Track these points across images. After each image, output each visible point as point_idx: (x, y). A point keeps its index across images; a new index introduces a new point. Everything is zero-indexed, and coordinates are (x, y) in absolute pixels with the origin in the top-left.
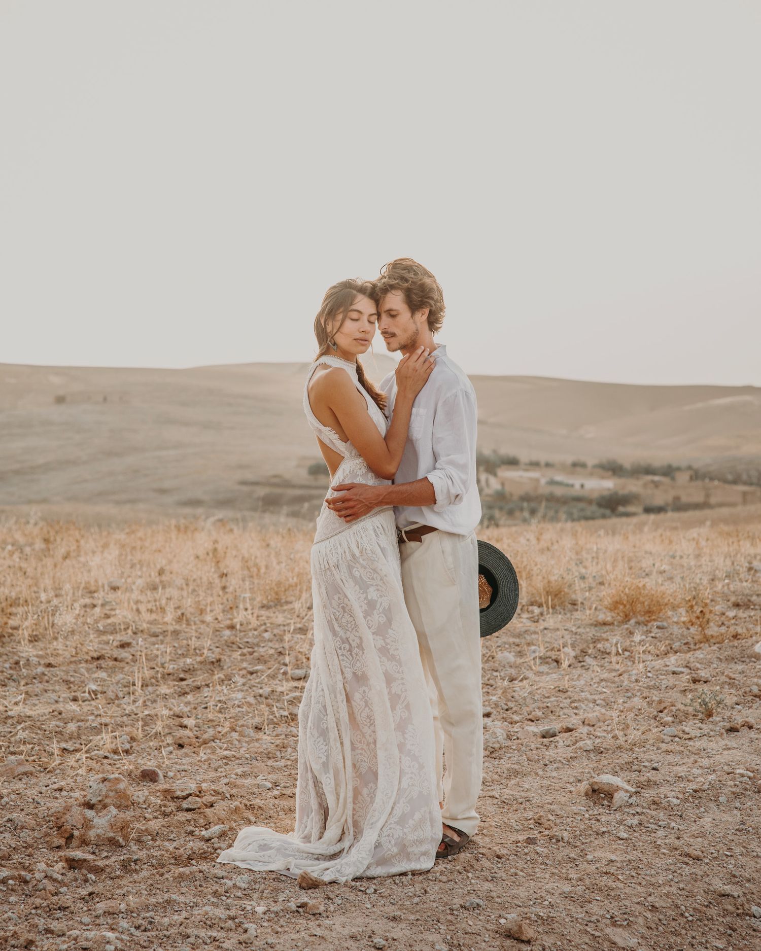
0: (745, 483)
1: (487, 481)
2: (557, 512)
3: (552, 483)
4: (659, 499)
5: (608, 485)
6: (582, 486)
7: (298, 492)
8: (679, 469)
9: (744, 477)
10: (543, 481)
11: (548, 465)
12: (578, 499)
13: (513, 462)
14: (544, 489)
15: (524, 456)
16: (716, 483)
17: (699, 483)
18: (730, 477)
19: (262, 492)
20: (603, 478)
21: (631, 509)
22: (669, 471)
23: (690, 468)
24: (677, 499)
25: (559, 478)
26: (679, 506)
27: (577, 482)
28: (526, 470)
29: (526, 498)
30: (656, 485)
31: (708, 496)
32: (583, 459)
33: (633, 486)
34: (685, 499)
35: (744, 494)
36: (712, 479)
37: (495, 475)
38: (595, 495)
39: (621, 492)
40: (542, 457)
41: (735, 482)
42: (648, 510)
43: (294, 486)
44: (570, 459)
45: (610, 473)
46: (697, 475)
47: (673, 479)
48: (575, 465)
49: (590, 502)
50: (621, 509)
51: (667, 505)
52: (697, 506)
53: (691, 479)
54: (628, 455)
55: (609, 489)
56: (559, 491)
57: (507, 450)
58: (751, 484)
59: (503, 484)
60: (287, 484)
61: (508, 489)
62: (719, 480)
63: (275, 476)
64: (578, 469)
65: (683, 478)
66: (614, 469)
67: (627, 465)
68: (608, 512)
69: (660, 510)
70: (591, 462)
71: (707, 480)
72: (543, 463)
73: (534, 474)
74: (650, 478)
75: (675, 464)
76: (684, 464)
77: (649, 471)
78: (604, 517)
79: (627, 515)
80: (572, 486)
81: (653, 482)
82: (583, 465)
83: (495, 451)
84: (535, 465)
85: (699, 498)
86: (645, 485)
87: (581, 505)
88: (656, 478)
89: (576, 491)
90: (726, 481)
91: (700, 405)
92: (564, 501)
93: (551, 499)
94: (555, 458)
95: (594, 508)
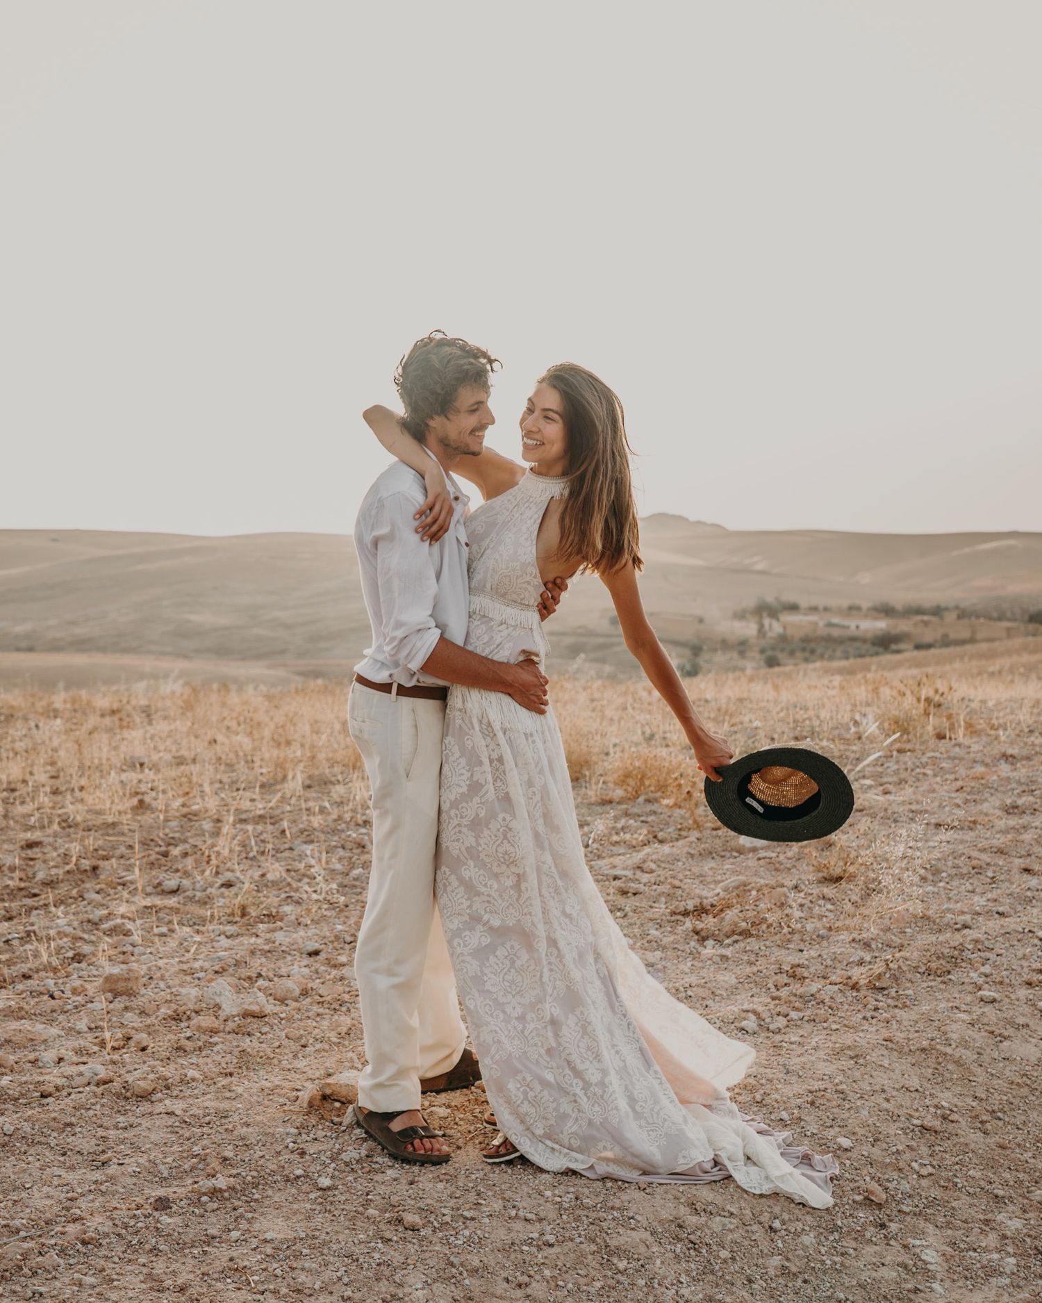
0: (1009, 620)
1: (770, 625)
2: (834, 651)
3: (830, 625)
4: (928, 637)
5: (881, 625)
6: (857, 627)
7: (600, 640)
8: (947, 609)
9: (1009, 614)
10: (821, 624)
11: (826, 609)
12: (853, 639)
13: (793, 608)
14: (822, 631)
15: (804, 602)
16: (982, 620)
17: (966, 621)
18: (995, 615)
19: (568, 641)
20: (876, 619)
21: (902, 646)
22: (937, 611)
23: (957, 607)
24: (945, 636)
25: (836, 620)
26: (946, 642)
27: (852, 624)
28: (805, 614)
29: (806, 640)
30: (926, 624)
31: (974, 632)
32: (858, 602)
33: (904, 626)
34: (952, 636)
35: (1008, 629)
36: (978, 617)
37: (778, 619)
38: (869, 635)
39: (893, 632)
40: (821, 602)
41: (1000, 619)
42: (918, 647)
43: (597, 635)
44: (845, 603)
45: (882, 615)
46: (963, 614)
47: (942, 618)
48: (851, 608)
49: (864, 641)
50: (894, 647)
51: (936, 641)
52: (963, 642)
53: (959, 617)
54: (900, 597)
55: (881, 630)
56: (836, 633)
57: (789, 597)
58: (1015, 620)
59: (785, 628)
60: (591, 633)
61: (789, 632)
62: (985, 617)
63: (579, 627)
64: (854, 612)
65: (950, 617)
66: (886, 611)
67: (899, 607)
68: (881, 650)
69: (929, 646)
70: (865, 605)
71: (973, 619)
72: (821, 607)
73: (813, 618)
74: (919, 618)
75: (943, 605)
76: (951, 605)
77: (919, 611)
78: (877, 654)
79: (898, 652)
80: (848, 627)
81: (923, 621)
82: (858, 608)
83: (777, 599)
84: (814, 609)
85: (966, 634)
86: (915, 625)
87: (857, 644)
88: (926, 618)
89: (852, 631)
90: (990, 618)
91: (967, 550)
92: (841, 641)
93: (829, 640)
94: (833, 602)
95: (868, 646)
